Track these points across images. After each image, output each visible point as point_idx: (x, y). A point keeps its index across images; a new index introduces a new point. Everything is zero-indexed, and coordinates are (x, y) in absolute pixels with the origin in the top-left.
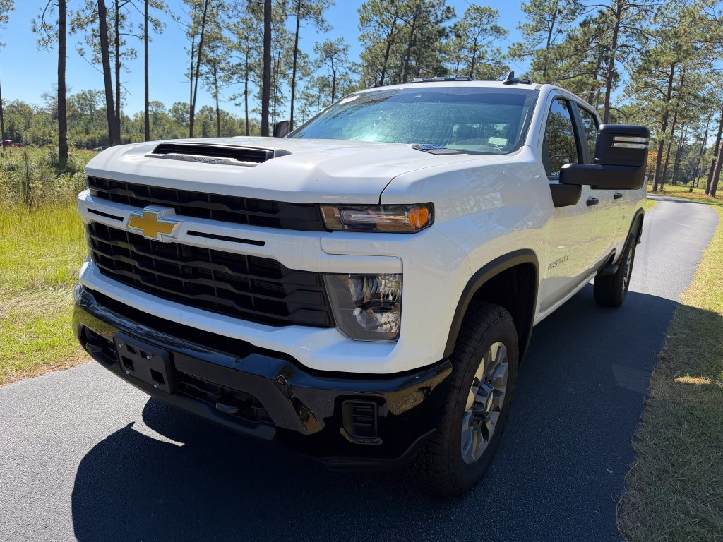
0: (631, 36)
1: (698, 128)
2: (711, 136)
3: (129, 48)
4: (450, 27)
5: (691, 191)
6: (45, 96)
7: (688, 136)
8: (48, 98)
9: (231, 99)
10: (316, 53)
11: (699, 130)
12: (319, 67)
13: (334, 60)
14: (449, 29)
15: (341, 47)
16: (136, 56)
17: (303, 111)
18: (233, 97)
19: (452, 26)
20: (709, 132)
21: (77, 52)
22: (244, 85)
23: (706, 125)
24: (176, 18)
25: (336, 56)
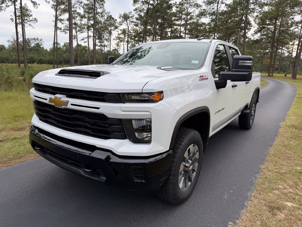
0: (256, 5)
1: (289, 48)
2: (294, 51)
3: (34, 18)
4: (174, 3)
5: (286, 76)
6: (9, 41)
7: (285, 52)
8: (10, 42)
9: (82, 40)
10: (120, 19)
11: (289, 49)
12: (121, 25)
13: (128, 22)
14: (173, 4)
15: (131, 16)
16: (37, 21)
17: (118, 45)
18: (83, 39)
19: (175, 3)
20: (293, 50)
21: (10, 20)
22: (87, 33)
23: (292, 47)
24: (48, 1)
25: (129, 20)
